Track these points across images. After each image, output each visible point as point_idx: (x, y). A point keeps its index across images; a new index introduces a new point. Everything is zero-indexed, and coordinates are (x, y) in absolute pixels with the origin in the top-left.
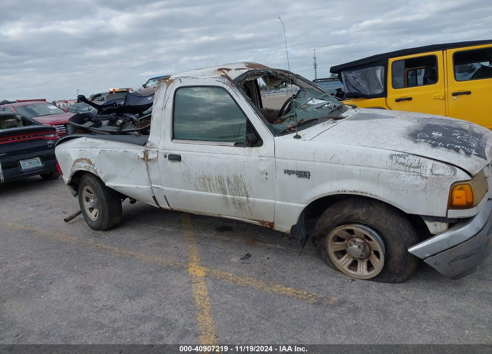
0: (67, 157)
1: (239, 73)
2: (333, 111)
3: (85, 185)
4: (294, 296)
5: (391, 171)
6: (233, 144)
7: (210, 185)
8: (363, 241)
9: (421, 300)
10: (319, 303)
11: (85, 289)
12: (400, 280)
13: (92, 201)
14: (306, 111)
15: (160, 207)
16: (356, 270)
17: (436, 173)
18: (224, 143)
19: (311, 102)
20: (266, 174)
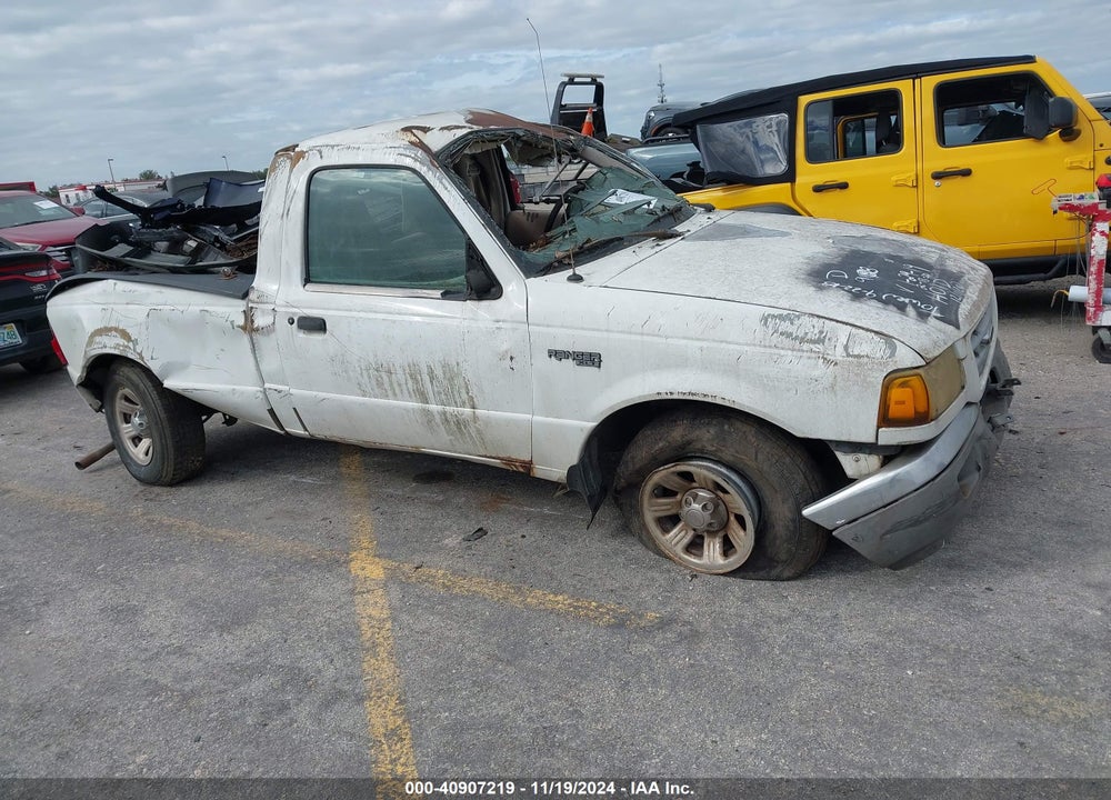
0: (73, 324)
1: (449, 137)
2: (658, 220)
3: (120, 385)
4: (568, 613)
5: (762, 350)
6: (438, 293)
7: (391, 384)
8: (713, 496)
9: (828, 614)
10: (620, 624)
11: (123, 614)
12: (790, 575)
13: (136, 420)
14: (597, 221)
15: (286, 432)
16: (700, 556)
17: (856, 353)
18: (419, 291)
19: (612, 200)
20: (512, 358)
